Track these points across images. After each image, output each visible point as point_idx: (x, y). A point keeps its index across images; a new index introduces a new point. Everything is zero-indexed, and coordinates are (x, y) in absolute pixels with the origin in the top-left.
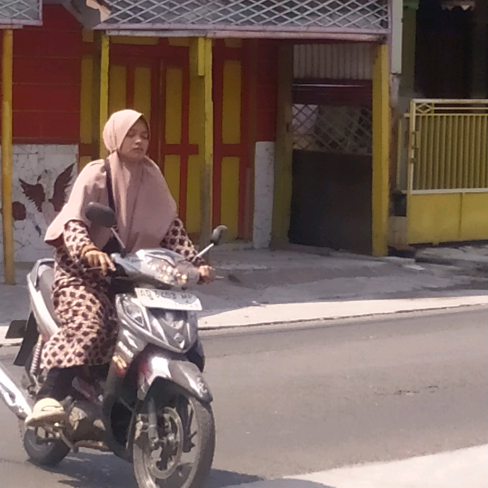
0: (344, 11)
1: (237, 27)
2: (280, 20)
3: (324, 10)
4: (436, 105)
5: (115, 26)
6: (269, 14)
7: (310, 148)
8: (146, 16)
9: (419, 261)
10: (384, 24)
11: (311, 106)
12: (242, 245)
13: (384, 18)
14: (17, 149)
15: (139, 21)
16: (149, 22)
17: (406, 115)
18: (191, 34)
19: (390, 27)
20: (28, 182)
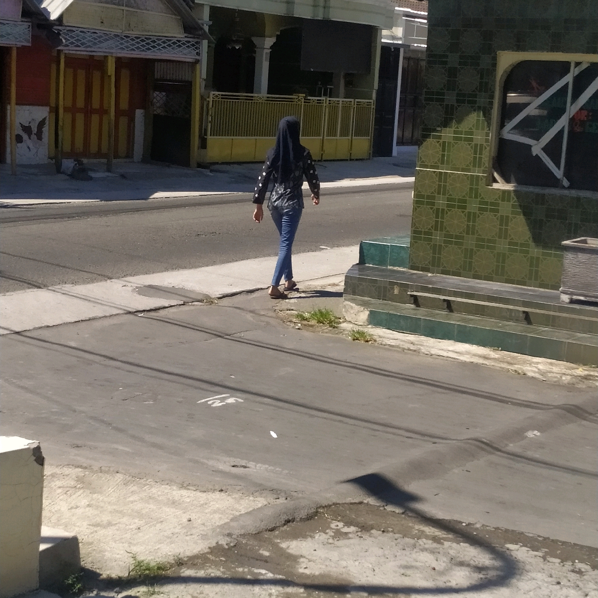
0: (179, 46)
1: (127, 52)
2: (149, 49)
3: (169, 46)
4: (222, 95)
5: (67, 48)
6: (143, 46)
7: (162, 114)
8: (83, 44)
9: (211, 171)
10: (198, 54)
11: (163, 93)
12: (128, 160)
13: (198, 51)
14: (18, 107)
15: (79, 46)
16: (84, 47)
17: (207, 99)
18: (105, 54)
19: (201, 55)
20: (24, 124)
